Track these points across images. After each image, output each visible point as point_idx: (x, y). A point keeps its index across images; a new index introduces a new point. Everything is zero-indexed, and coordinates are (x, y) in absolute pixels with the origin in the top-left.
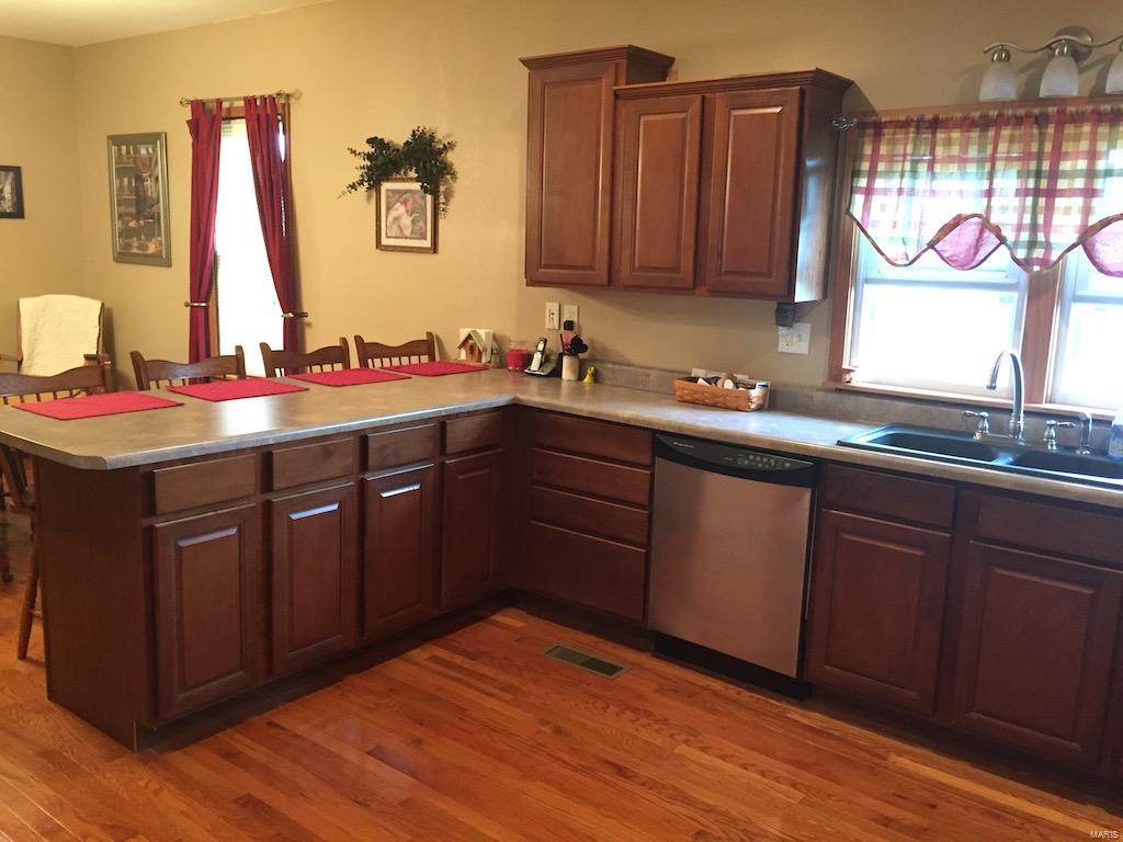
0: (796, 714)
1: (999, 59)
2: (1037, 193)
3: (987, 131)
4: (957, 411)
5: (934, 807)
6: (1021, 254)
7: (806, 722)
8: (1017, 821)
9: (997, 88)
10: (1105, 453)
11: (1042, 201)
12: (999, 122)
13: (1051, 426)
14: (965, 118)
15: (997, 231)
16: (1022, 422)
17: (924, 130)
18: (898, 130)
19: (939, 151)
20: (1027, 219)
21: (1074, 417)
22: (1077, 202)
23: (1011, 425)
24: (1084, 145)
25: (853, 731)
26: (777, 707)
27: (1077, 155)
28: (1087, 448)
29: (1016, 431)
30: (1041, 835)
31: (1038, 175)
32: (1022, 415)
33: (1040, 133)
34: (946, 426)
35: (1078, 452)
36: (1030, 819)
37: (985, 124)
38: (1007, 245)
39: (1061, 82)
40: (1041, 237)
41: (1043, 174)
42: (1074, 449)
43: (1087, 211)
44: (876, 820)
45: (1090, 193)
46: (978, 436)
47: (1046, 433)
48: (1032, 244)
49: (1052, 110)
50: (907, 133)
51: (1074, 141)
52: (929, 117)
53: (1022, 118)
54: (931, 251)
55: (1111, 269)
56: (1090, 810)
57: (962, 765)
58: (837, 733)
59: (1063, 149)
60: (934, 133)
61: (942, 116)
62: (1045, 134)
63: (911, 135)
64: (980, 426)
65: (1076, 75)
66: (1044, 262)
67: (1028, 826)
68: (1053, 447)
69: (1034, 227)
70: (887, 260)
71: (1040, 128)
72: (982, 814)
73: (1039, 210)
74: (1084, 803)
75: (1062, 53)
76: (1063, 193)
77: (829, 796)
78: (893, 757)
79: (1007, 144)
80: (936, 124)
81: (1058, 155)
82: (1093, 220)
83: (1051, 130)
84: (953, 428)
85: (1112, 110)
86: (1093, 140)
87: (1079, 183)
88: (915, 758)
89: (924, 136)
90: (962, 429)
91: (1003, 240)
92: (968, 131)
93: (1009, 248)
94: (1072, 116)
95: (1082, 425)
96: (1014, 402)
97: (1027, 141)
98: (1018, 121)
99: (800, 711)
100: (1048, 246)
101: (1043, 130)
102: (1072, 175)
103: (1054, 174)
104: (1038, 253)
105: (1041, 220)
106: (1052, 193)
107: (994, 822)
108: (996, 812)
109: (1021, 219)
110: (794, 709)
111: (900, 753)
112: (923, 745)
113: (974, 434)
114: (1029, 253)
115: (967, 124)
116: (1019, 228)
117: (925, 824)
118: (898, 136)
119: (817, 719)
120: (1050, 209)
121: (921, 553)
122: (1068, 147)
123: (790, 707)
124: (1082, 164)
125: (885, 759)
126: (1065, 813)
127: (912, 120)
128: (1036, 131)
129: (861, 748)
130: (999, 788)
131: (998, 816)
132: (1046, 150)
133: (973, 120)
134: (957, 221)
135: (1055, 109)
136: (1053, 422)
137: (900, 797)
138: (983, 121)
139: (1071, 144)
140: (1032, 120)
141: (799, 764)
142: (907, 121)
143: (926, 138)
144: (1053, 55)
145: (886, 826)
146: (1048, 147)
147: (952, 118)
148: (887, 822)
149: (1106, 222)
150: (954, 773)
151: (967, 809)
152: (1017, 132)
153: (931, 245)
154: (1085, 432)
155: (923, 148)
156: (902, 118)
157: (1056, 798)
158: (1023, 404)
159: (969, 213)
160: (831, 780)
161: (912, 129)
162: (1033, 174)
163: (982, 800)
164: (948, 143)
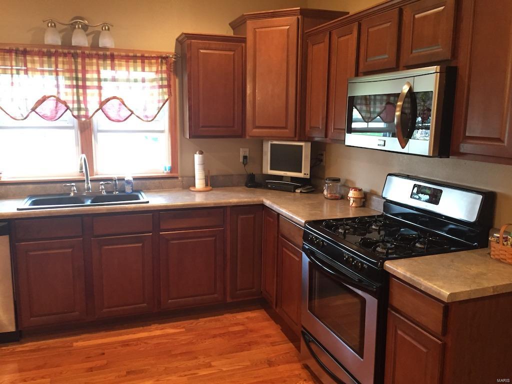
0: (19, 348)
1: (51, 26)
2: (77, 87)
3: (51, 58)
4: (58, 185)
5: (104, 354)
6: (76, 113)
7: (27, 349)
8: (134, 343)
9: (52, 39)
10: (124, 191)
11: (81, 91)
12: (57, 54)
13: (102, 184)
14: (39, 51)
15: (65, 103)
16: (90, 185)
17: (20, 55)
18: (5, 54)
19: (29, 65)
20: (75, 98)
21: (111, 180)
22: (96, 91)
23: (86, 187)
24: (95, 68)
25: (51, 342)
26: (8, 350)
27: (93, 72)
28: (117, 191)
29: (88, 189)
30: (145, 343)
31: (77, 79)
32: (89, 182)
33: (75, 61)
34: (54, 192)
35: (114, 193)
36: (139, 339)
37: (49, 55)
38: (70, 110)
39: (80, 40)
40: (83, 106)
41: (79, 79)
42: (112, 192)
43: (100, 95)
44: (87, 371)
45: (100, 88)
46: (72, 194)
47: (100, 188)
48: (79, 109)
49: (79, 51)
50: (11, 56)
51: (90, 66)
52: (21, 49)
53: (66, 54)
54: (33, 112)
55: (114, 119)
56: (154, 326)
57: (103, 334)
58: (45, 347)
59: (86, 69)
60: (25, 57)
61: (28, 49)
62: (77, 62)
63: (14, 57)
64: (72, 190)
65: (86, 37)
66: (86, 116)
67: (139, 343)
68: (104, 193)
69: (79, 102)
70: (11, 117)
71: (74, 59)
72: (122, 347)
73: (80, 94)
74: (150, 325)
75: (79, 27)
76: (89, 87)
77: (61, 373)
78: (75, 344)
79: (62, 65)
80: (25, 53)
81: (84, 72)
82: (103, 99)
83: (79, 60)
84: (58, 193)
85: (103, 54)
86: (98, 66)
87: (96, 83)
88: (84, 340)
89: (20, 58)
90: (62, 193)
91: (68, 108)
92: (42, 57)
93: (71, 111)
94: (87, 55)
95: (114, 182)
96: (85, 177)
97: (70, 64)
98: (65, 55)
99: (20, 346)
100: (86, 110)
101: (76, 60)
102: (92, 80)
103: (84, 80)
104: (83, 113)
105: (81, 98)
106: (84, 87)
107: (128, 348)
108: (126, 344)
109: (73, 98)
110: (17, 346)
111: (77, 341)
112: (83, 333)
113: (70, 194)
114: (78, 113)
115: (41, 54)
116: (73, 102)
117: (105, 362)
118: (6, 57)
119: (30, 345)
120: (85, 94)
121: (70, 250)
122: (88, 68)
123: (14, 347)
124: (95, 76)
125: (72, 346)
126: (147, 331)
127: (13, 50)
128: (73, 60)
129: (59, 347)
130: (121, 335)
131: (128, 345)
132: (79, 69)
133: (43, 52)
134: (44, 99)
135: (80, 51)
136: (102, 183)
137: (88, 358)
138: (49, 54)
139: (89, 67)
140: (71, 55)
141: (39, 368)
142: (10, 50)
143: (21, 59)
144: (75, 28)
145: (92, 371)
146: (80, 67)
147: (33, 51)
148: (91, 370)
149: (108, 100)
150: (102, 338)
151: (115, 348)
152: (65, 60)
153: (33, 110)
154: (116, 184)
155: (20, 64)
156: (7, 48)
157: (141, 328)
158: (89, 177)
159: (49, 95)
160: (56, 367)
161: (14, 54)
162: (75, 79)
163: (119, 342)
164: (33, 62)
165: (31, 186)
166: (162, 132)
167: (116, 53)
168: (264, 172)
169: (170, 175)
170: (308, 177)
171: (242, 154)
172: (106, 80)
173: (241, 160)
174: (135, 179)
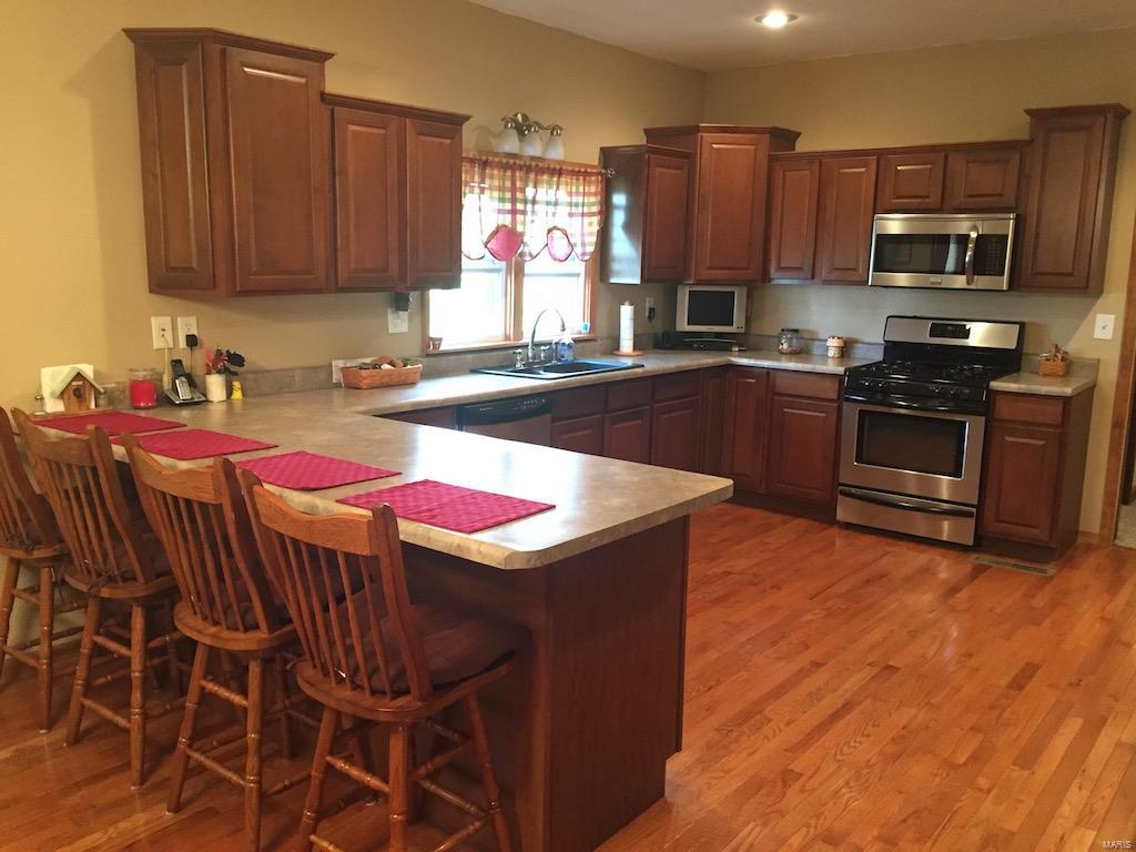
1: (512, 126)
9: (512, 145)
12: (514, 167)
13: (543, 350)
14: (499, 162)
16: (535, 351)
28: (556, 359)
32: (534, 347)
54: (486, 249)
55: (556, 257)
64: (519, 358)
66: (530, 254)
70: (465, 255)
113: (515, 365)
115: (499, 166)
133: (502, 164)
134: (498, 229)
136: (543, 348)
147: (494, 161)
149: (549, 231)
153: (485, 245)
164: (492, 177)
165: (470, 356)
166: (578, 275)
167: (564, 167)
168: (679, 328)
169: (590, 336)
170: (743, 331)
171: (647, 306)
172: (541, 203)
173: (647, 314)
174: (575, 341)
